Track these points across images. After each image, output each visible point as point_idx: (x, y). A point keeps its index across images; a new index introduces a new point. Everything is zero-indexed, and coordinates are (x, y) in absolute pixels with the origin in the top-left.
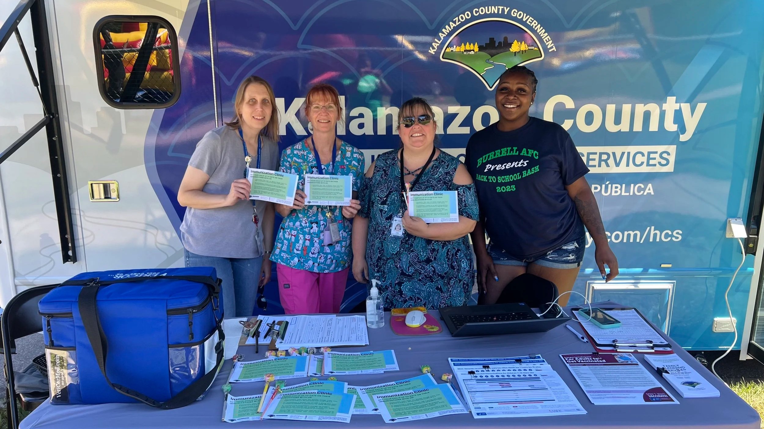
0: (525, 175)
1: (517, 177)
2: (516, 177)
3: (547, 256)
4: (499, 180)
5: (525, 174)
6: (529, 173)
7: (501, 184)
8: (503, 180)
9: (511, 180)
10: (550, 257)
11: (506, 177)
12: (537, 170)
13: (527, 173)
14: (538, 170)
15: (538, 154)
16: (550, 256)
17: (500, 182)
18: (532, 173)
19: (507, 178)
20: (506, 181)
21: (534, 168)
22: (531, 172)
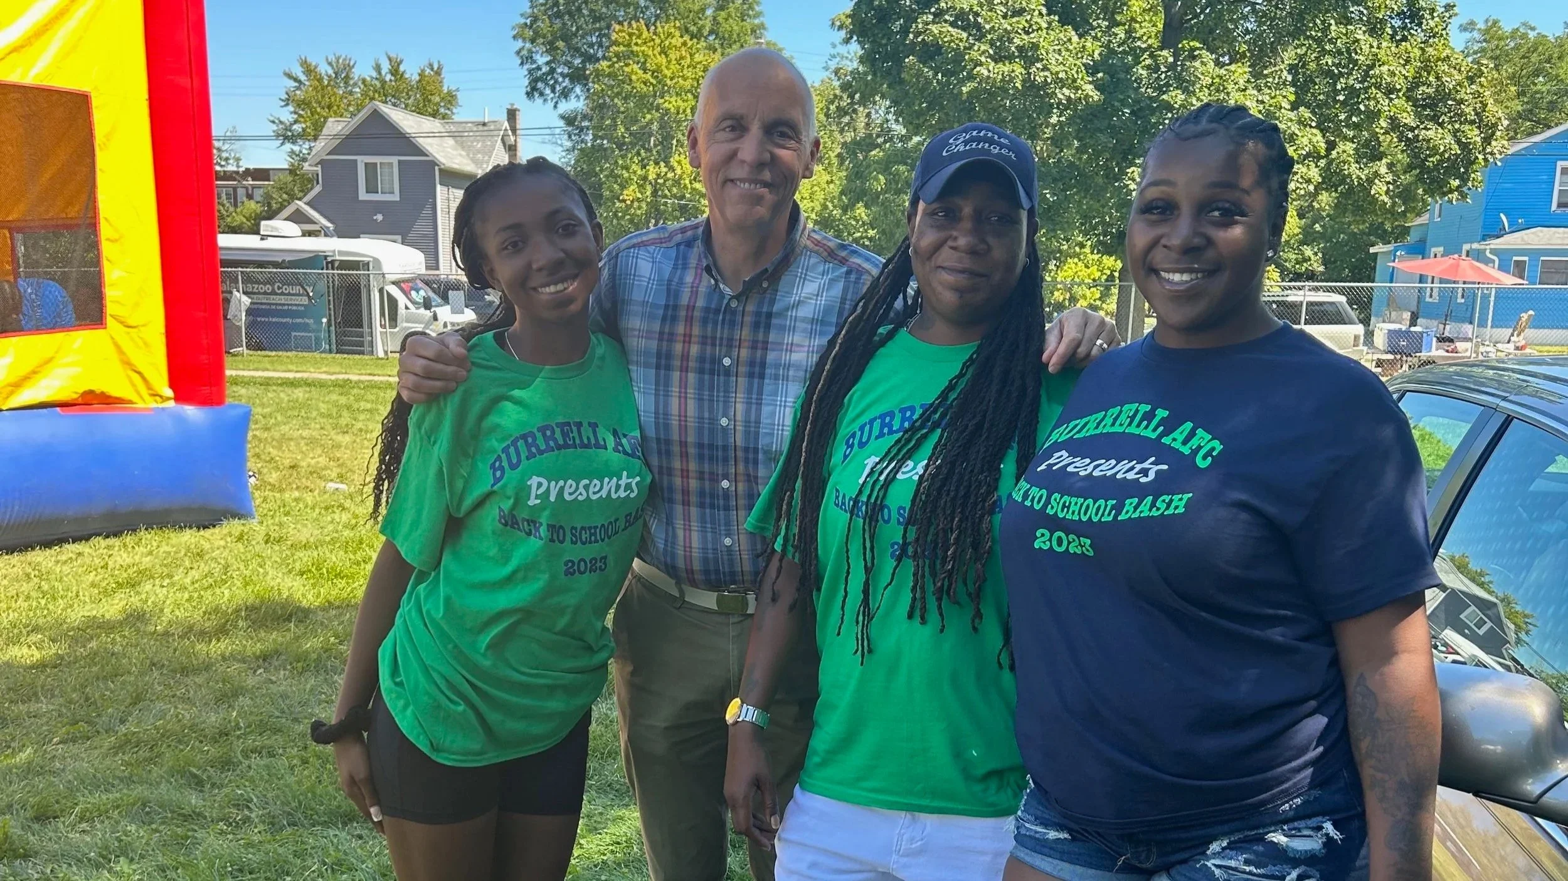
0: (1127, 512)
1: (1103, 515)
2: (1099, 511)
3: (1208, 859)
4: (1052, 507)
5: (1130, 511)
6: (1145, 510)
7: (1055, 524)
8: (1062, 510)
9: (1084, 519)
10: (1215, 865)
11: (1074, 500)
12: (1176, 507)
13: (1136, 508)
14: (1181, 510)
15: (1214, 454)
16: (1218, 862)
17: (1051, 513)
18: (1155, 513)
19: (1076, 508)
20: (1069, 516)
21: (1167, 498)
22: (1150, 510)
